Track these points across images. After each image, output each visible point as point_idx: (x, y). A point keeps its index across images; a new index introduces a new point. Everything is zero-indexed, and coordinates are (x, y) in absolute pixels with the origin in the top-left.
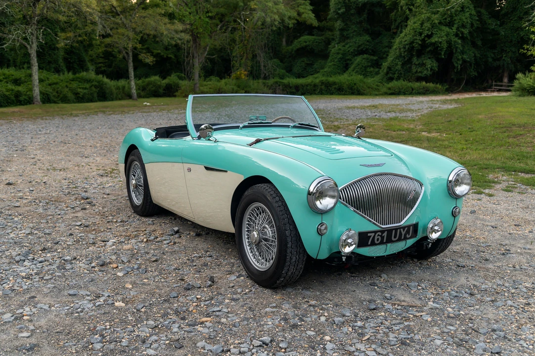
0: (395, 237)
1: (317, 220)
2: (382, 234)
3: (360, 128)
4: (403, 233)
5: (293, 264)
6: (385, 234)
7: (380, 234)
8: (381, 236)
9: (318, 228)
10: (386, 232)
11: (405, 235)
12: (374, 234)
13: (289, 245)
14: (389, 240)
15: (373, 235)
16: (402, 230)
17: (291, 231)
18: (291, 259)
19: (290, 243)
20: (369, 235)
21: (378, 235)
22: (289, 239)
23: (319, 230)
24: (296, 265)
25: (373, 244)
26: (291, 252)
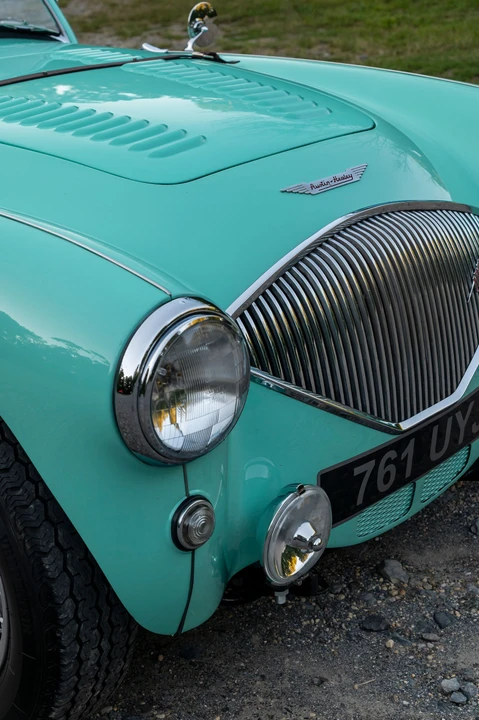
0: (439, 448)
1: (168, 493)
2: (399, 455)
3: (202, 17)
4: (462, 423)
5: (91, 674)
6: (410, 450)
7: (392, 454)
8: (396, 462)
9: (174, 524)
10: (412, 441)
11: (469, 426)
12: (372, 463)
13: (66, 612)
14: (423, 465)
15: (369, 466)
16: (459, 415)
17: (63, 551)
18: (80, 661)
19: (69, 602)
20: (357, 471)
21: (389, 462)
22: (61, 590)
23: (180, 532)
24: (102, 675)
25: (373, 496)
26: (78, 640)
